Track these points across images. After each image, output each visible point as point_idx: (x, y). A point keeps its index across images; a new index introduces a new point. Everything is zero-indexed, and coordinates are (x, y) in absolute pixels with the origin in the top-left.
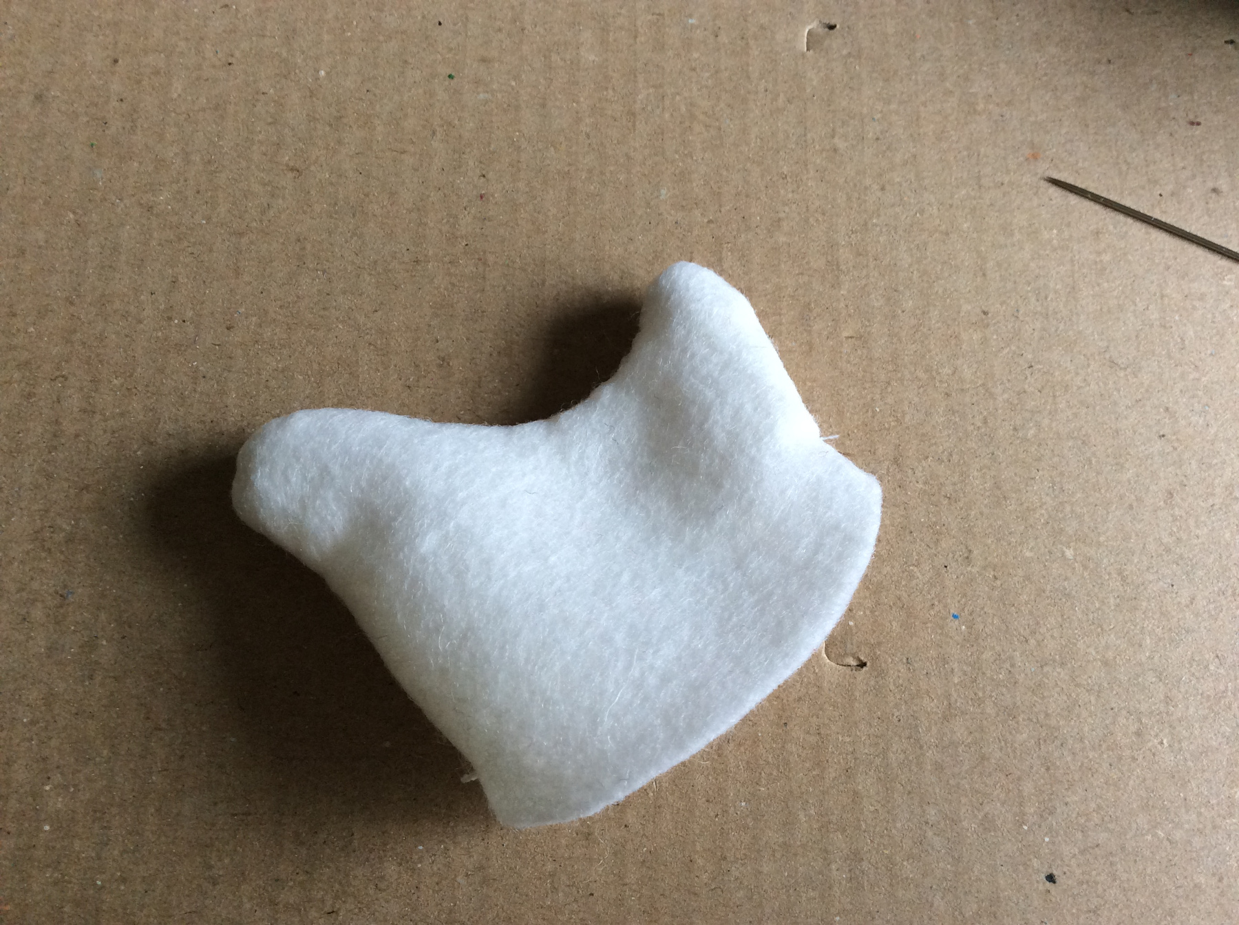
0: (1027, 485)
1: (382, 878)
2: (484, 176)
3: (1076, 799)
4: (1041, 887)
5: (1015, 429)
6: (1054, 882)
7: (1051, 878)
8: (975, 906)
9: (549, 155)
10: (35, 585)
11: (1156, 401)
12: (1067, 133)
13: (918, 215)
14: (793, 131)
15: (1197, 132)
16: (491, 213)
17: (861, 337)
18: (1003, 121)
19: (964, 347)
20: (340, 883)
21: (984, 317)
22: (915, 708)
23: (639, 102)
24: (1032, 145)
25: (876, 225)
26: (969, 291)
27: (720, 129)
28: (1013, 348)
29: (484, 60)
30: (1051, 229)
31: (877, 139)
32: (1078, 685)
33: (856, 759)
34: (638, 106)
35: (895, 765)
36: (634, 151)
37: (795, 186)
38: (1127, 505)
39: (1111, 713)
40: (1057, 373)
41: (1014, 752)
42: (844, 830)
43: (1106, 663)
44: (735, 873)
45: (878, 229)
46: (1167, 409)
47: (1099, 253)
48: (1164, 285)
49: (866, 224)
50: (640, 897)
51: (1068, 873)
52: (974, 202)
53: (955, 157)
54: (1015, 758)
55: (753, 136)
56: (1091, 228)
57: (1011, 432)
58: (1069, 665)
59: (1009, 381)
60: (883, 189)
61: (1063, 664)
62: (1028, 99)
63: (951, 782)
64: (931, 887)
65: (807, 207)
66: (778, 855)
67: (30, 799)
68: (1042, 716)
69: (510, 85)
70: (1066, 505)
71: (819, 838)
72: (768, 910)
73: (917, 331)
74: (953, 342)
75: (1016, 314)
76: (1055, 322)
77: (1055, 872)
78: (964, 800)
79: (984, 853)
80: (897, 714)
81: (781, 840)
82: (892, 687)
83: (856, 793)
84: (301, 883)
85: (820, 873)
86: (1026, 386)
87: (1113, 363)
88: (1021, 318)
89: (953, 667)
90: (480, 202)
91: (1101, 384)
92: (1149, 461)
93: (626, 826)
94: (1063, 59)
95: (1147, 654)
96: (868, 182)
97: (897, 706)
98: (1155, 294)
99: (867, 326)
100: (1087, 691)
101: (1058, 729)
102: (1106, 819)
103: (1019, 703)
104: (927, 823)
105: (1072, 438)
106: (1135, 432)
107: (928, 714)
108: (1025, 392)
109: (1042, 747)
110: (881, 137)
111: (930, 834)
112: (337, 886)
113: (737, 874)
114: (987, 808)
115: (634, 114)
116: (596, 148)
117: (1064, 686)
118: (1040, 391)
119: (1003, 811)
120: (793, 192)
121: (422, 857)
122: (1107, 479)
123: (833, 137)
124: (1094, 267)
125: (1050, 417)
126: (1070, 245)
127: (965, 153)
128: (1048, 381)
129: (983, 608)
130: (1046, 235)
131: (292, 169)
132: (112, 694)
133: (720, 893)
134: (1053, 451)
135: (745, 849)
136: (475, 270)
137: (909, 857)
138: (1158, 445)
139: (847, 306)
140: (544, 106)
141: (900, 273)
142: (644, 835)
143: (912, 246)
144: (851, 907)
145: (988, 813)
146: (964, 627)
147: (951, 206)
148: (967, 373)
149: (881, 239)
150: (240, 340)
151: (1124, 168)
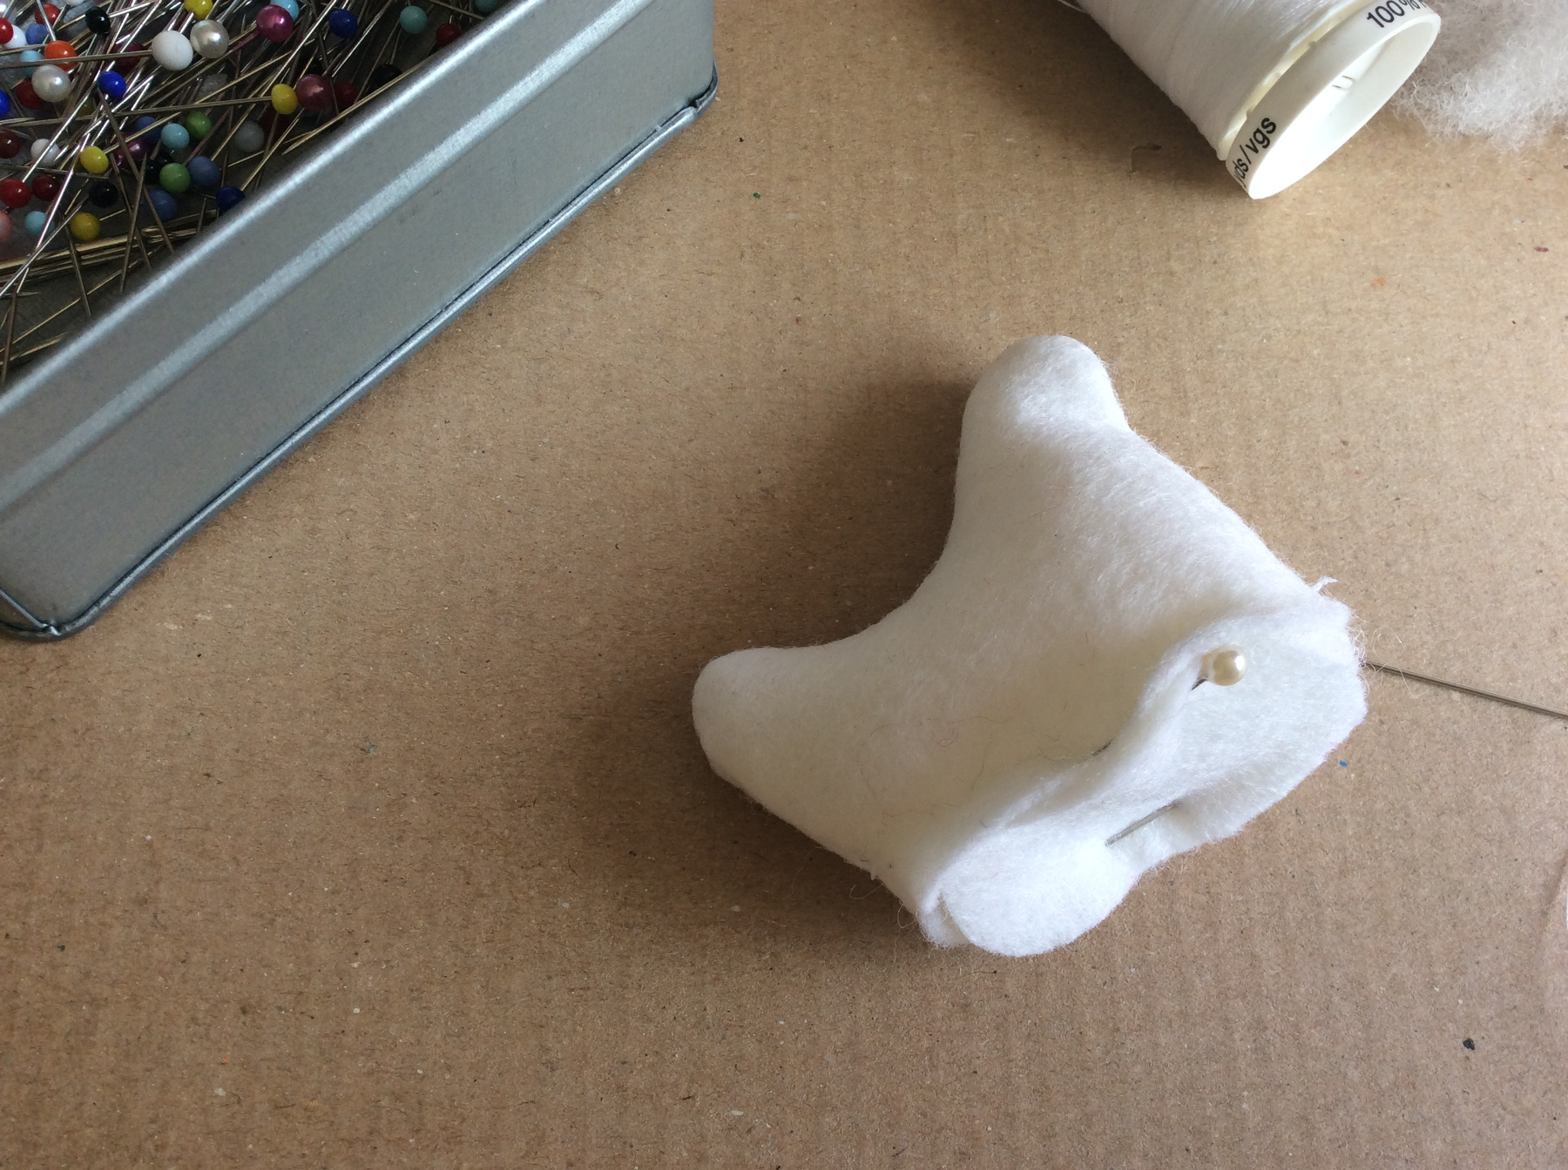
0: (1405, 623)
1: (742, 1057)
2: (799, 299)
3: (1487, 957)
4: (1460, 1055)
5: (1388, 565)
6: (1473, 1049)
7: (1469, 1044)
8: (1392, 1077)
9: (867, 277)
10: (330, 738)
11: (1529, 535)
12: (1412, 258)
13: (1265, 341)
14: (1125, 254)
15: (1545, 259)
16: (808, 337)
17: (1217, 467)
18: (1345, 245)
19: (1326, 478)
20: (695, 1064)
21: (1344, 447)
22: (1309, 863)
23: (959, 223)
24: (1376, 270)
25: (1220, 351)
26: (1326, 421)
27: (1047, 251)
28: (1378, 480)
29: (791, 179)
30: (1405, 357)
31: (1215, 262)
32: (1479, 835)
33: (1251, 919)
34: (959, 227)
35: (1293, 924)
36: (958, 274)
37: (1133, 309)
38: (1510, 644)
39: (1514, 864)
40: (1425, 506)
41: (1418, 908)
42: (1245, 996)
43: (1504, 811)
44: (1129, 1044)
45: (1225, 354)
46: (1542, 544)
47: (1457, 382)
48: (1526, 414)
49: (1211, 350)
50: (1028, 1075)
51: (1486, 1037)
52: (1322, 328)
53: (1298, 282)
54: (1419, 914)
55: (1083, 258)
56: (1446, 356)
57: (1384, 568)
58: (1467, 814)
59: (1376, 513)
60: (1226, 313)
61: (1460, 813)
62: (1369, 223)
63: (1354, 941)
64: (1343, 1057)
65: (1147, 332)
66: (1175, 1026)
67: (336, 979)
68: (1443, 870)
69: (820, 205)
70: (1448, 644)
71: (1218, 1005)
72: (1169, 1086)
73: (1275, 461)
74: (1314, 472)
75: (1376, 444)
76: (1417, 454)
77: (1473, 1038)
78: (1369, 961)
79: (1396, 1018)
80: (1290, 869)
81: (1177, 1008)
82: (1283, 840)
83: (1253, 956)
84: (652, 1066)
85: (1223, 1043)
86: (1395, 519)
87: (1482, 496)
88: (1383, 449)
89: (1346, 817)
90: (795, 326)
91: (1472, 518)
92: (1529, 598)
93: (1006, 996)
94: (1400, 182)
95: (1547, 802)
96: (1209, 306)
97: (1289, 860)
98: (1518, 424)
99: (1221, 456)
100: (1488, 841)
101: (1461, 883)
102: (1520, 978)
103: (1418, 855)
104: (1332, 987)
105: (1447, 574)
106: (1511, 567)
107: (1324, 868)
108: (1394, 525)
109: (1447, 902)
110: (1218, 260)
111: (1336, 999)
112: (692, 1068)
113: (1133, 1047)
114: (1394, 970)
115: (955, 236)
116: (917, 270)
117: (1464, 837)
118: (1410, 525)
119: (1412, 971)
120: (1131, 316)
121: (783, 1032)
122: (1487, 616)
123: (1169, 259)
124: (1452, 396)
125: (1422, 551)
126: (1426, 373)
127: (1309, 278)
128: (1417, 514)
129: (1371, 755)
130: (1399, 363)
131: (593, 292)
132: (425, 857)
133: (1115, 1067)
134: (1429, 587)
135: (1138, 1019)
136: (795, 396)
137: (1317, 1024)
138: (1535, 582)
139: (1198, 435)
140: (857, 227)
141: (1251, 401)
142: (1027, 1005)
143: (1262, 373)
144: (1260, 1080)
145: (1395, 975)
146: (1353, 775)
147: (1299, 332)
148: (1332, 505)
149: (1229, 366)
150: (546, 472)
151: (1474, 294)
